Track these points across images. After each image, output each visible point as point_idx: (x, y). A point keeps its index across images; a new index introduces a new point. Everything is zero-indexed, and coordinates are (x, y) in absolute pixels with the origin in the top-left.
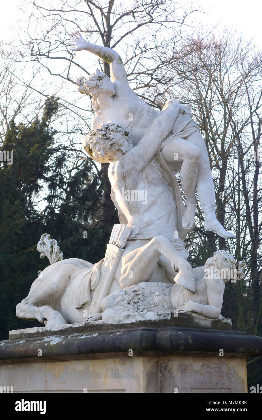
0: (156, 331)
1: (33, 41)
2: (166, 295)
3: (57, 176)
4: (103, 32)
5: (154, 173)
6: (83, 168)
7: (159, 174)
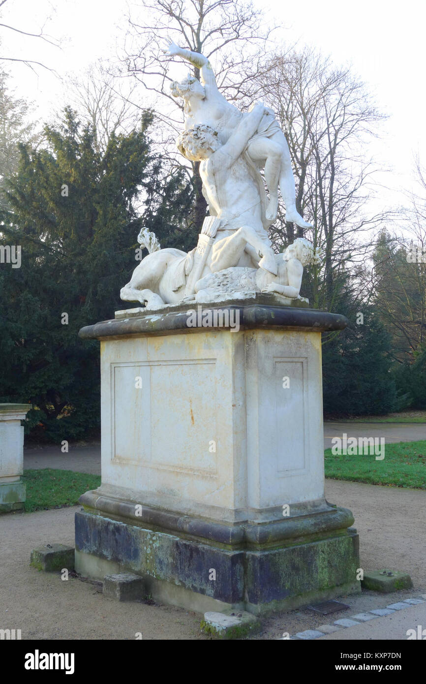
0: (243, 308)
1: (130, 57)
2: (251, 278)
3: (154, 181)
4: (193, 49)
5: (241, 169)
6: (177, 175)
7: (246, 170)
